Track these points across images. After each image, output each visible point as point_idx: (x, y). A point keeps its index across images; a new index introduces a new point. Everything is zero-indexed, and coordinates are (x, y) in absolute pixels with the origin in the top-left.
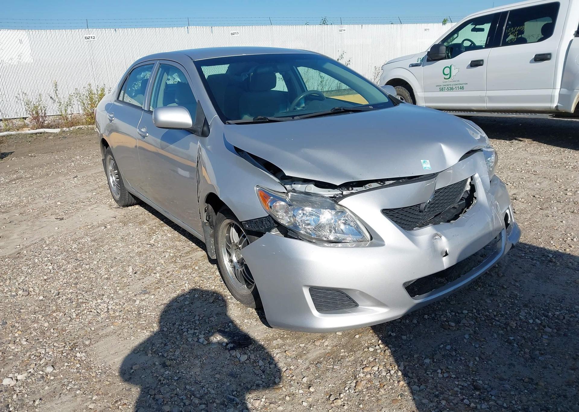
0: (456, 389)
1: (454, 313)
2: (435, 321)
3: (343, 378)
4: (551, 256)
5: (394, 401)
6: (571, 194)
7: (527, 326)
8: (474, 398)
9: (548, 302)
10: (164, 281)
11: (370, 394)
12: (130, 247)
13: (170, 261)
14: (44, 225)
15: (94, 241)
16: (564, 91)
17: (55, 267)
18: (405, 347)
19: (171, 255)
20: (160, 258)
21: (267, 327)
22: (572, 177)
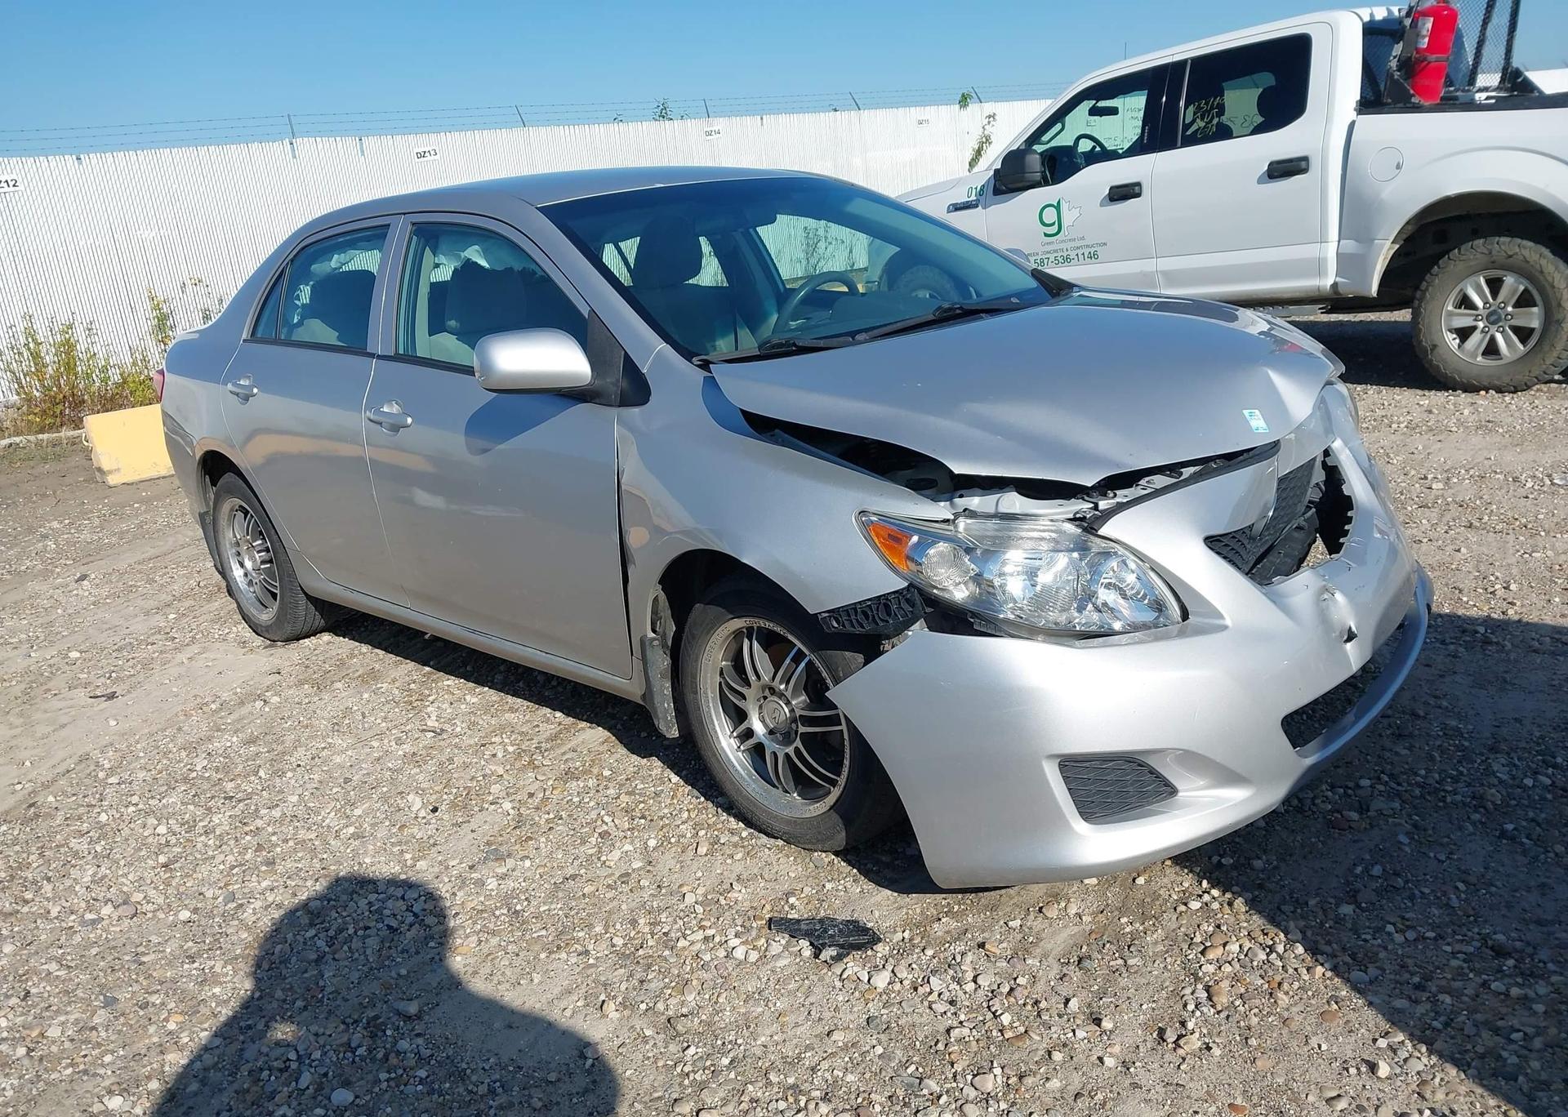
0: (1454, 963)
1: (1342, 790)
2: (1306, 814)
3: (1167, 983)
4: (1482, 630)
5: (1326, 1017)
6: (1441, 486)
7: (1525, 795)
8: (1507, 975)
9: (1538, 734)
10: (533, 819)
11: (1256, 1010)
12: (375, 744)
13: (518, 765)
14: (64, 720)
15: (252, 741)
16: (1350, 245)
17: (176, 828)
18: (1271, 886)
19: (511, 749)
20: (483, 763)
21: (896, 894)
22: (1420, 448)
